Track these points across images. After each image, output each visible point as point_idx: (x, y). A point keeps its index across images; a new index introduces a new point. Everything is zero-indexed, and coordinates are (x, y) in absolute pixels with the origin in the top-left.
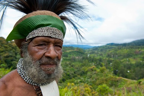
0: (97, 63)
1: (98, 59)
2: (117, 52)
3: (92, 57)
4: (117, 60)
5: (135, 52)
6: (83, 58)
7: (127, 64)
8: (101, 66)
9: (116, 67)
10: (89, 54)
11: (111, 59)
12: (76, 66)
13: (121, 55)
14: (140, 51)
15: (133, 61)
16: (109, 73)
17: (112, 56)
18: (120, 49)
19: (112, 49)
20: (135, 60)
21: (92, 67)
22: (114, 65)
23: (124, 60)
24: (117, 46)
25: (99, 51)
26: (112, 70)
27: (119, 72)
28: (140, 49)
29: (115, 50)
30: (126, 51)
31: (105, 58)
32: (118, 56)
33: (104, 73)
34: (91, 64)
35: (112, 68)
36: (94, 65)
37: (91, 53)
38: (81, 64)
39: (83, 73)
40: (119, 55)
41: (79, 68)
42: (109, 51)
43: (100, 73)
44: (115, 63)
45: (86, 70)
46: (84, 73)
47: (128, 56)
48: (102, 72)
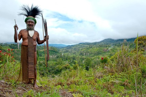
0: (71, 61)
1: (72, 58)
2: (89, 51)
3: (66, 56)
4: (89, 58)
5: (104, 50)
6: (58, 57)
7: (97, 61)
8: (75, 63)
9: (87, 64)
10: (63, 52)
11: (83, 57)
12: (50, 65)
13: (92, 53)
14: (107, 49)
17: (85, 54)
18: (91, 47)
19: (84, 48)
21: (66, 65)
22: (86, 62)
23: (95, 58)
24: (89, 45)
25: (72, 50)
26: (84, 66)
29: (87, 49)
30: (96, 49)
31: (78, 56)
32: (90, 54)
34: (65, 62)
35: (84, 65)
36: (68, 63)
37: (65, 52)
38: (55, 62)
39: (57, 71)
40: (90, 53)
41: (53, 67)
42: (82, 49)
44: (87, 60)
45: (60, 68)
46: (58, 71)
47: (98, 53)
48: (75, 69)
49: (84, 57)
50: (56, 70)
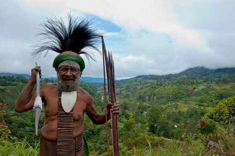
1: (122, 106)
2: (156, 91)
4: (156, 106)
5: (187, 91)
7: (173, 112)
8: (127, 117)
9: (153, 119)
11: (144, 104)
13: (162, 97)
14: (194, 88)
15: (184, 107)
16: (141, 130)
17: (147, 97)
18: (161, 85)
19: (147, 85)
20: (186, 105)
22: (151, 116)
23: (169, 106)
24: (156, 81)
25: (122, 89)
26: (147, 124)
27: (159, 127)
28: (194, 86)
29: (152, 87)
30: (170, 89)
31: (133, 101)
32: (158, 99)
33: (132, 130)
35: (146, 120)
39: (91, 133)
40: (159, 96)
42: (142, 89)
43: (125, 131)
44: (152, 111)
45: (98, 127)
46: (93, 132)
47: (176, 97)
48: (129, 130)
49: (147, 104)
50: (90, 131)
